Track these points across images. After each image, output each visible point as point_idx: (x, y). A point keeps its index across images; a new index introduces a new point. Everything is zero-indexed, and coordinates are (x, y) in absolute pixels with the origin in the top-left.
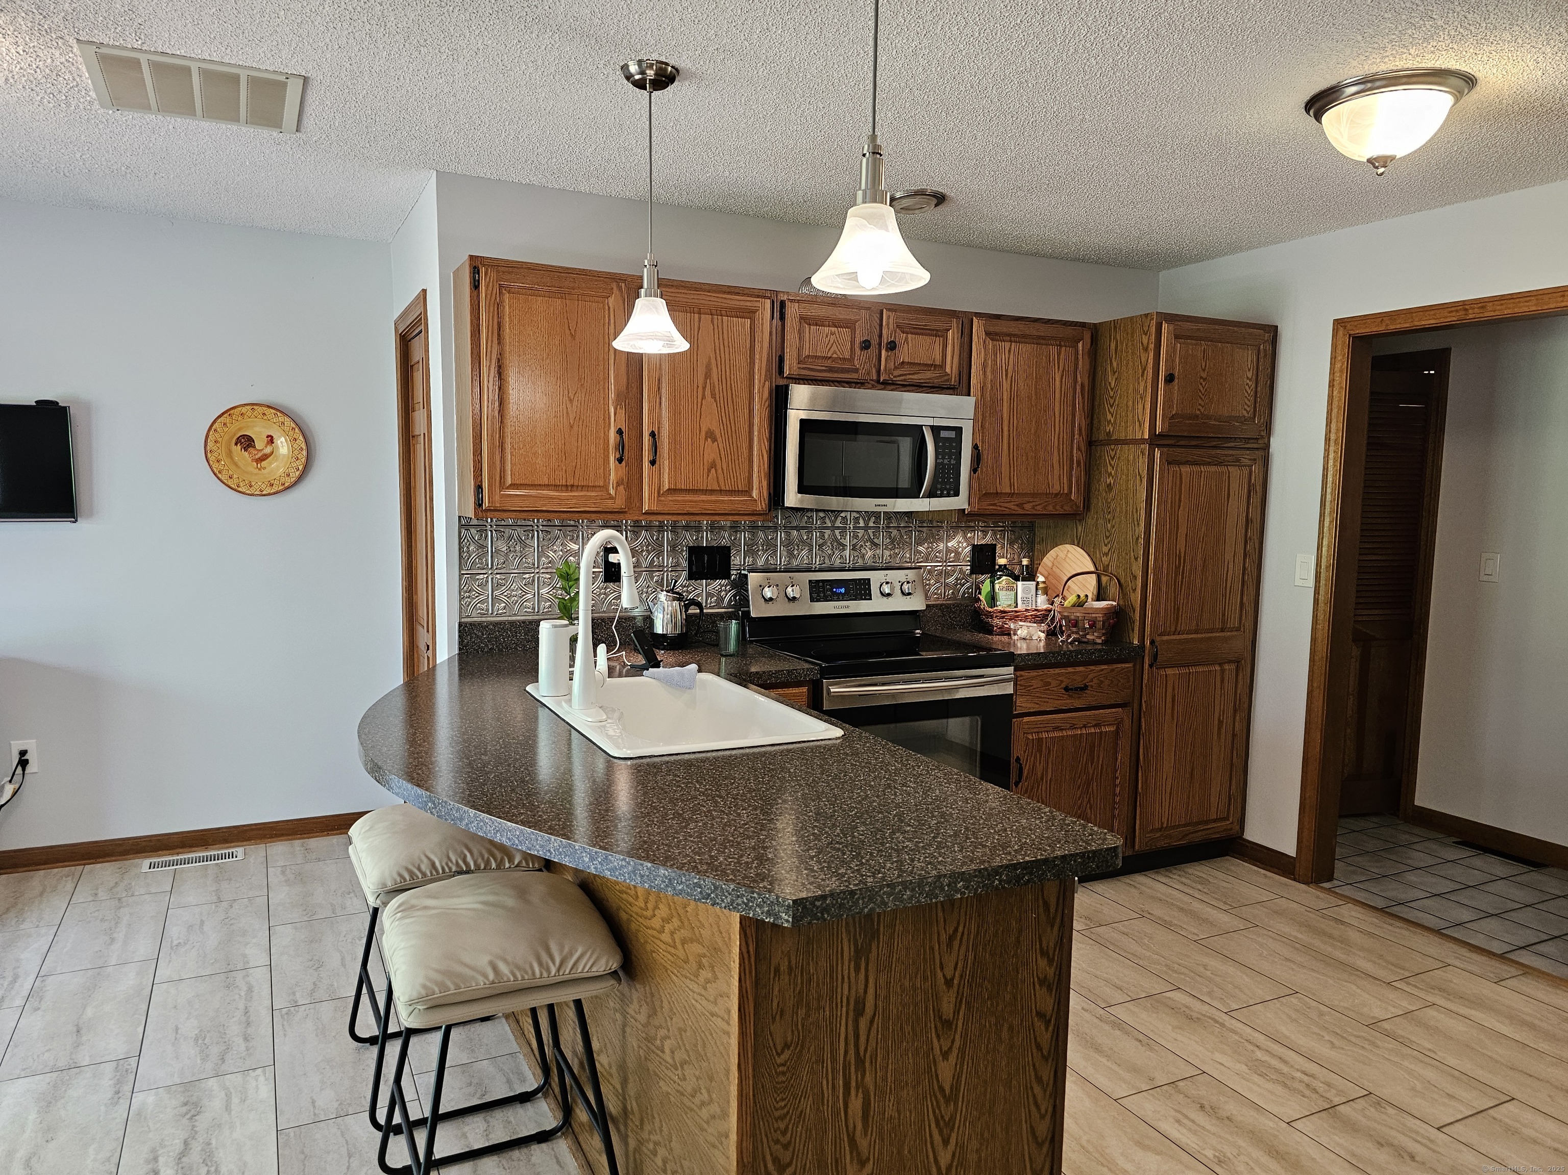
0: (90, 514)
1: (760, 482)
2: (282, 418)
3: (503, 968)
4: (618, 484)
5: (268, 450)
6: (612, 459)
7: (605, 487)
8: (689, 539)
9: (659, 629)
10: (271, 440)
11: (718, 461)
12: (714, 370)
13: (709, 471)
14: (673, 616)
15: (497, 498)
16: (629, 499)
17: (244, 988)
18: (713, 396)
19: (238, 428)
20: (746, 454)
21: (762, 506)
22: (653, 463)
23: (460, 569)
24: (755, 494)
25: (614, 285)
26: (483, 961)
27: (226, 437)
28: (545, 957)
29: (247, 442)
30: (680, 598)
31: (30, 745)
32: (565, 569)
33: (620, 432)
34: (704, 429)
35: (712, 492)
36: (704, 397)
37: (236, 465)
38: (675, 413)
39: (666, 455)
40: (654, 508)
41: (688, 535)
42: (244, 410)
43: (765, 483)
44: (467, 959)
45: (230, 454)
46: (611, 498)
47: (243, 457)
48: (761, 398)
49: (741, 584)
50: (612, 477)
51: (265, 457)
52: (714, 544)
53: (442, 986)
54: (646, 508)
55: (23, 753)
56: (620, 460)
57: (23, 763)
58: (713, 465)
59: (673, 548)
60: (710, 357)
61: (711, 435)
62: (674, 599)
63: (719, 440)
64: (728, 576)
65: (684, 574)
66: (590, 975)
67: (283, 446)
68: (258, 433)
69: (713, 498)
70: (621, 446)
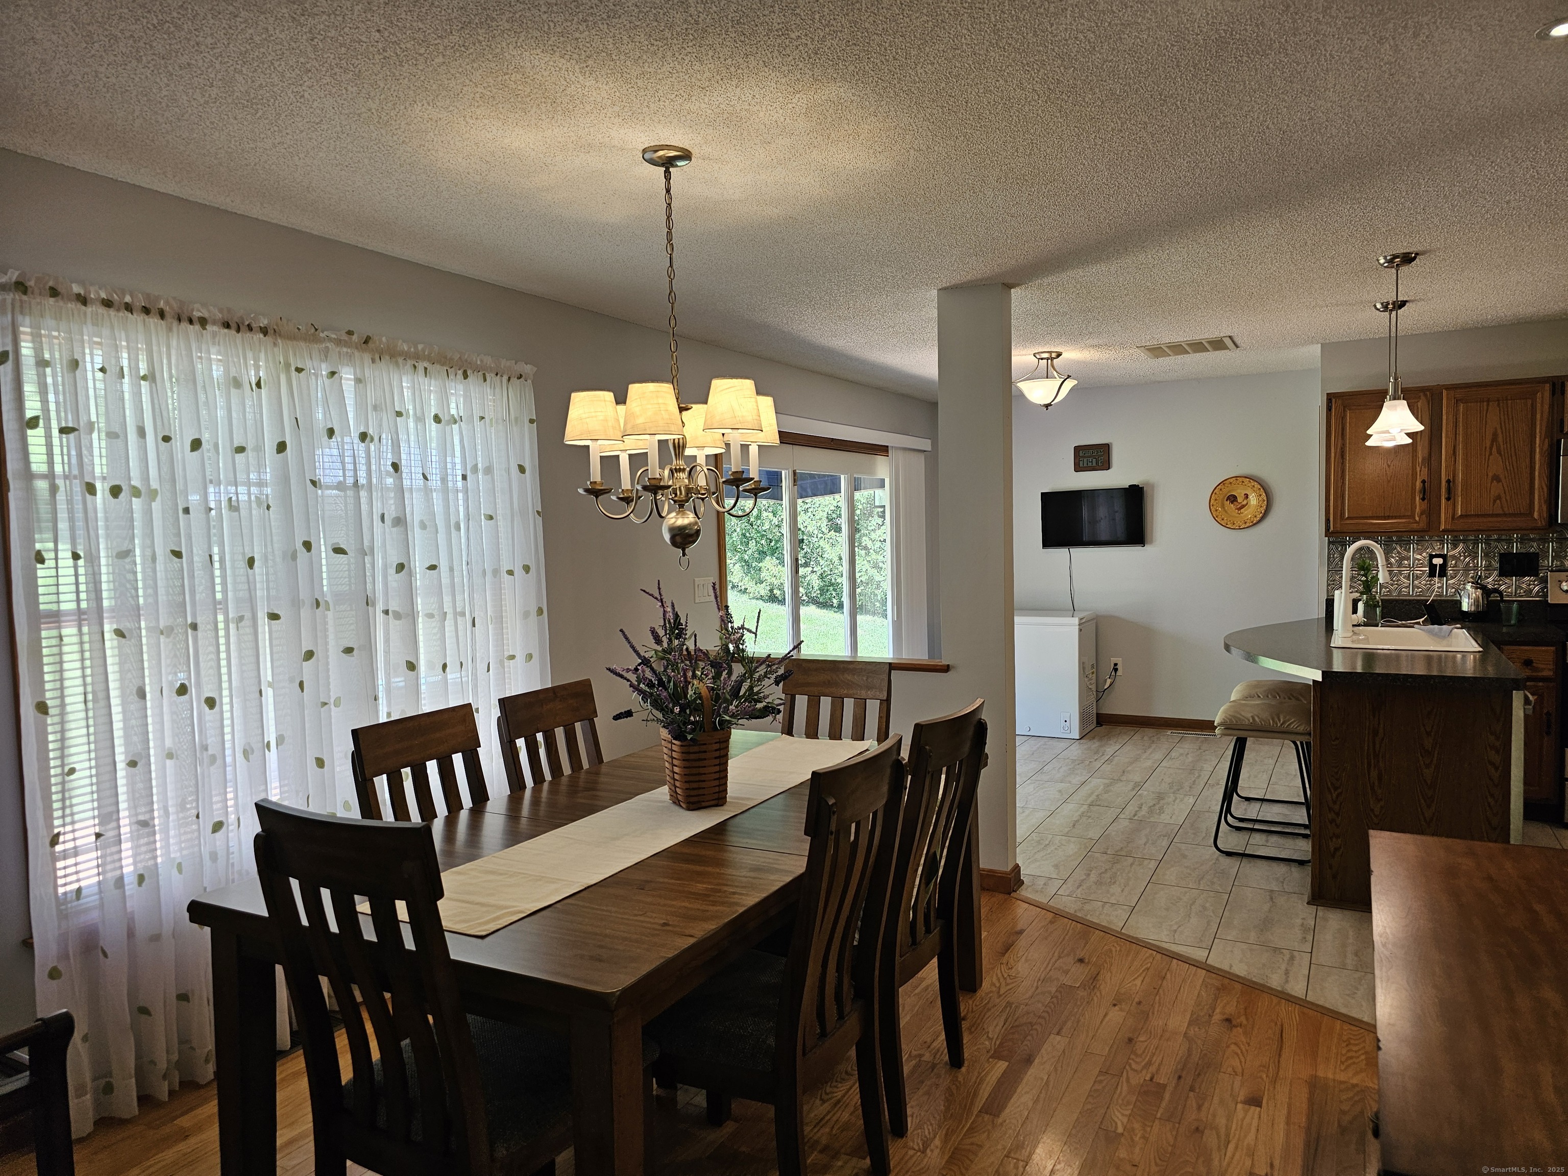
0: (1151, 542)
1: (1540, 506)
2: (1253, 483)
3: (1256, 718)
4: (1422, 514)
5: (1245, 502)
6: (1417, 499)
7: (1414, 518)
8: (1503, 547)
9: (1465, 607)
10: (1247, 496)
11: (1503, 495)
12: (1500, 436)
13: (1495, 501)
14: (1476, 601)
15: (1338, 525)
16: (1429, 524)
17: (1197, 775)
18: (1499, 452)
19: (1227, 491)
20: (1527, 487)
21: (1541, 523)
22: (1448, 499)
23: (1328, 568)
24: (1536, 515)
25: (1422, 394)
26: (1249, 715)
27: (1221, 497)
28: (1276, 719)
29: (1233, 499)
30: (1483, 588)
31: (1119, 660)
32: (1362, 564)
33: (1424, 482)
34: (1490, 474)
35: (1497, 515)
36: (1491, 454)
37: (1226, 512)
38: (1467, 467)
39: (1460, 494)
40: (1449, 527)
41: (1499, 546)
42: (1231, 480)
43: (1545, 508)
44: (1243, 713)
45: (1223, 506)
46: (1416, 522)
47: (1231, 507)
48: (1541, 449)
49: (1544, 581)
50: (1418, 510)
51: (1243, 506)
52: (1523, 551)
53: (1230, 720)
54: (1442, 527)
55: (1116, 665)
56: (1423, 499)
57: (1116, 670)
58: (1499, 497)
59: (1486, 555)
60: (1496, 429)
61: (1496, 478)
62: (1477, 588)
63: (1503, 481)
64: (1536, 575)
65: (1496, 573)
66: (1296, 731)
67: (1253, 500)
68: (1239, 493)
69: (1499, 519)
70: (1424, 491)
